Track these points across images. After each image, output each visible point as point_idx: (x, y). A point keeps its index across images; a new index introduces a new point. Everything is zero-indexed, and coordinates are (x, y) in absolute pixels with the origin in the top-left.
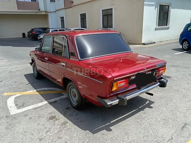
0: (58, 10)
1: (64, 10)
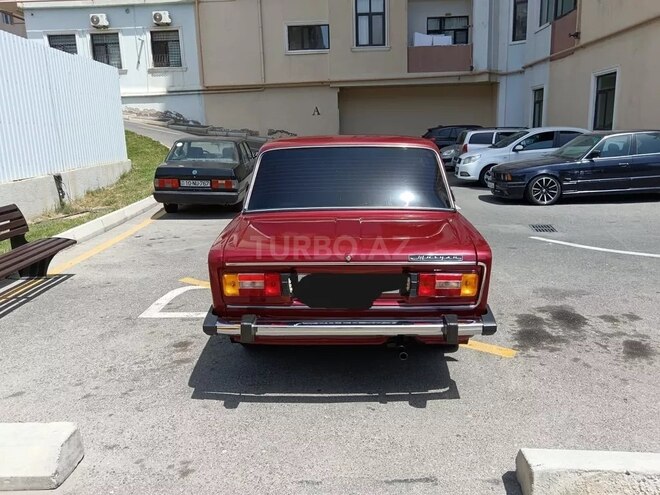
0: (531, 66)
1: (549, 63)
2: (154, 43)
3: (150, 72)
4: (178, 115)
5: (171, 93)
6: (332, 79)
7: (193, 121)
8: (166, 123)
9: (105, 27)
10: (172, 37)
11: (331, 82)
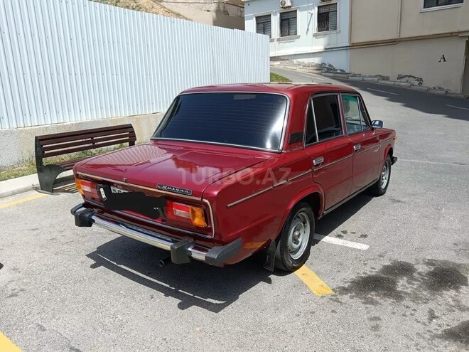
2: (320, 15)
3: (315, 35)
4: (330, 65)
5: (327, 50)
6: (460, 30)
7: (341, 70)
8: (319, 72)
9: (289, 7)
10: (332, 9)
11: (460, 32)
